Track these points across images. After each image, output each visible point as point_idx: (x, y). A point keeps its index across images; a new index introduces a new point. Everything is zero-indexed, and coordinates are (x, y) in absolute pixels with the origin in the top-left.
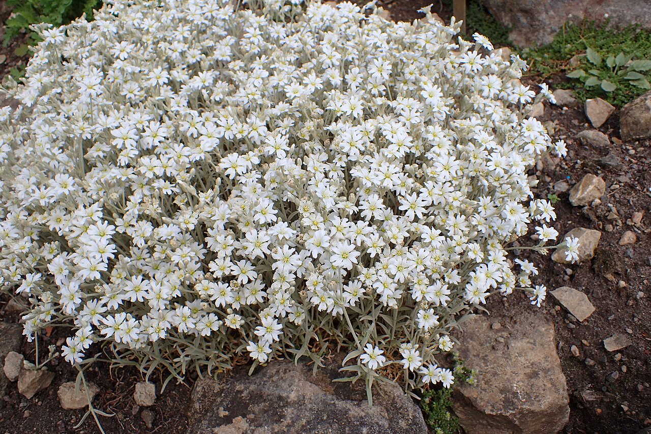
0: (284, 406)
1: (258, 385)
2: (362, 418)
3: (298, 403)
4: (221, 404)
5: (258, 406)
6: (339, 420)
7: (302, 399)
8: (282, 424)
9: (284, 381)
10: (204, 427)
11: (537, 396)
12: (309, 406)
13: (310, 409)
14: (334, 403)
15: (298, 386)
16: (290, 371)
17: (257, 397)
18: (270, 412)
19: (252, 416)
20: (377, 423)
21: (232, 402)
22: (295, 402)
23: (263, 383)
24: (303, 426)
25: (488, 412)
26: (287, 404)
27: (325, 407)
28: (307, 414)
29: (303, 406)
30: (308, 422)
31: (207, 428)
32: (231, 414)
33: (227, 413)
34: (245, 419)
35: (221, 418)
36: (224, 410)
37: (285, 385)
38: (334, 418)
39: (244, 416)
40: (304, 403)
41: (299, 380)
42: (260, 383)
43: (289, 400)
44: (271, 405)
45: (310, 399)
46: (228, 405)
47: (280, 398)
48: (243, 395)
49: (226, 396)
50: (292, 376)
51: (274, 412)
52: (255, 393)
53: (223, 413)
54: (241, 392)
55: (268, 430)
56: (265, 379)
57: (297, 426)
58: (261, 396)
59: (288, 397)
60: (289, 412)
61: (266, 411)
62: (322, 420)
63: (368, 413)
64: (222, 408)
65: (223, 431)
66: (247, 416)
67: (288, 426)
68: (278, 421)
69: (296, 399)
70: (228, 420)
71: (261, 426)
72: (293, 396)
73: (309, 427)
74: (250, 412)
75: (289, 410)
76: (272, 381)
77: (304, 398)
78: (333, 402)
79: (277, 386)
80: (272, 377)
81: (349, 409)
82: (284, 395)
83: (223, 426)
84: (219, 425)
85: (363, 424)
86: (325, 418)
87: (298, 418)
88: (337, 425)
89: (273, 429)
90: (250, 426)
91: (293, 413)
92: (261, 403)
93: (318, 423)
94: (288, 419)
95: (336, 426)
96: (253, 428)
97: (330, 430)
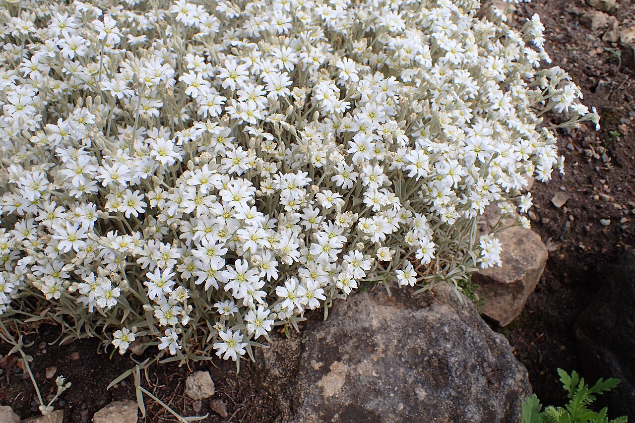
0: (372, 336)
1: (338, 326)
2: (440, 319)
3: (382, 328)
4: (310, 357)
5: (348, 345)
6: (423, 329)
7: (384, 322)
8: (378, 352)
9: (361, 312)
10: (305, 386)
11: (532, 257)
12: (393, 326)
13: (396, 329)
14: (413, 316)
15: (375, 312)
16: (360, 302)
17: (343, 337)
18: (362, 346)
19: (346, 357)
20: (452, 319)
21: (321, 351)
22: (379, 328)
23: (340, 322)
24: (396, 346)
25: (508, 282)
26: (373, 333)
27: (407, 322)
28: (395, 334)
29: (388, 329)
30: (399, 341)
31: (309, 386)
32: (325, 363)
33: (321, 364)
34: (342, 361)
35: (318, 370)
36: (317, 362)
37: (363, 316)
38: (418, 329)
39: (339, 360)
40: (388, 326)
41: (373, 307)
42: (339, 323)
43: (374, 328)
44: (360, 340)
45: (392, 320)
46: (318, 356)
47: (365, 330)
48: (327, 341)
49: (312, 349)
50: (366, 306)
51: (365, 344)
52: (338, 334)
53: (317, 366)
54: (325, 339)
55: (368, 363)
56: (340, 318)
57: (392, 348)
58: (345, 335)
59: (371, 326)
60: (379, 339)
61: (357, 347)
62: (409, 335)
63: (442, 314)
64: (314, 361)
65: (327, 382)
66: (342, 358)
67: (384, 351)
68: (373, 351)
69: (379, 325)
70: (325, 370)
71: (360, 361)
72: (375, 323)
73: (401, 345)
74: (343, 354)
75: (379, 337)
76: (349, 317)
77: (386, 321)
78: (411, 315)
79: (357, 321)
80: (346, 313)
81: (427, 316)
82: (367, 325)
83: (324, 377)
84: (320, 378)
85: (443, 325)
86: (410, 332)
87: (389, 340)
88: (422, 334)
89: (372, 360)
90: (350, 366)
91: (383, 339)
92: (348, 341)
93: (407, 339)
94: (381, 345)
95: (422, 335)
96: (354, 367)
97: (419, 341)
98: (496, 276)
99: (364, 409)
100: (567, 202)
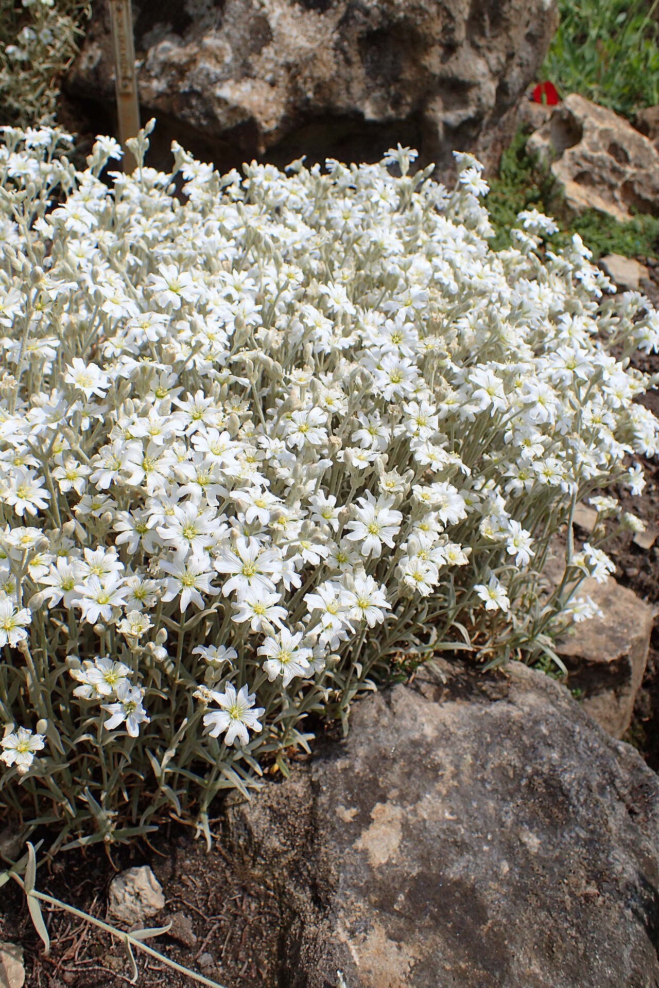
0: (428, 753)
1: (368, 744)
2: (529, 715)
3: (442, 738)
4: (333, 801)
5: (393, 772)
6: (508, 732)
7: (444, 728)
8: (445, 778)
9: (402, 717)
10: (334, 853)
11: (632, 622)
12: (460, 733)
13: (465, 736)
14: (486, 713)
15: (425, 714)
16: (396, 701)
17: (380, 761)
18: (417, 771)
19: (394, 793)
20: (548, 713)
21: (350, 789)
22: (438, 739)
23: (372, 737)
24: (472, 765)
25: (609, 659)
26: (430, 748)
27: (480, 724)
28: (465, 745)
29: (452, 739)
30: (475, 756)
31: (342, 852)
32: (362, 808)
33: (354, 811)
34: (388, 802)
35: (351, 823)
36: (347, 808)
37: (407, 723)
38: (499, 733)
39: (383, 799)
40: (451, 734)
41: (420, 706)
42: (369, 740)
43: (429, 739)
44: (410, 762)
45: (454, 722)
46: (346, 798)
47: (415, 744)
48: (357, 771)
49: (334, 787)
50: (407, 705)
51: (420, 768)
52: (371, 757)
53: (348, 815)
54: (352, 768)
55: (434, 798)
56: (369, 730)
57: (466, 769)
58: (385, 758)
59: (424, 736)
60: (441, 755)
61: (409, 775)
62: (488, 744)
63: (530, 706)
64: (342, 807)
65: (372, 839)
66: (388, 796)
67: (455, 776)
68: (437, 778)
69: (436, 734)
70: (364, 820)
71: (419, 798)
72: (430, 731)
73: (478, 763)
74: (387, 789)
75: (440, 753)
76: (383, 726)
77: (445, 726)
78: (483, 712)
79: (398, 731)
80: (377, 722)
81: (508, 712)
82: (416, 736)
83: (364, 833)
84: (358, 835)
85: (536, 722)
86: (489, 739)
87: (459, 757)
88: (508, 741)
89: (439, 793)
90: (404, 807)
91: (447, 755)
92: (392, 767)
93: (487, 751)
94: (448, 766)
95: (508, 743)
96: (410, 808)
97: (505, 753)
98: (589, 653)
99: (445, 880)
100: (656, 541)
